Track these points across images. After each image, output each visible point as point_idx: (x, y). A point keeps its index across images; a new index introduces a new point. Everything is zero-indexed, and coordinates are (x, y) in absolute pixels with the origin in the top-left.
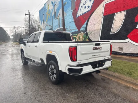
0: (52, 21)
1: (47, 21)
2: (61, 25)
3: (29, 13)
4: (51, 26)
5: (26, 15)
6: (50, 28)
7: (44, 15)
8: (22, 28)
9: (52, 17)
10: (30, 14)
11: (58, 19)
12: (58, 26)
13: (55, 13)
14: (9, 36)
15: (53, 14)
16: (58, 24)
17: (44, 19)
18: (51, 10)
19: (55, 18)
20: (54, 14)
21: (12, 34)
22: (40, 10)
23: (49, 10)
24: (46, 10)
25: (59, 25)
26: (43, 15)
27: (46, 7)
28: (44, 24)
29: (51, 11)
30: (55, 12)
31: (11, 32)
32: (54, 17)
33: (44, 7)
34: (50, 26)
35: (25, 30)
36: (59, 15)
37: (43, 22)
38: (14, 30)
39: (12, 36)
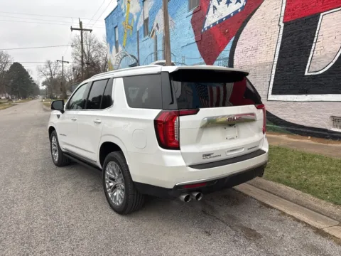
0: (138, 43)
1: (124, 44)
2: (160, 54)
3: (81, 24)
4: (135, 58)
5: (72, 29)
6: (134, 61)
7: (117, 29)
8: (64, 64)
9: (138, 32)
10: (83, 28)
11: (153, 38)
12: (153, 56)
13: (146, 21)
14: (35, 84)
15: (141, 24)
16: (153, 50)
17: (117, 39)
18: (134, 14)
19: (145, 36)
20: (144, 25)
21: (44, 79)
22: (108, 17)
23: (131, 16)
24: (123, 14)
25: (156, 54)
26: (115, 28)
27: (123, 7)
28: (117, 51)
29: (135, 17)
30: (146, 18)
31: (41, 74)
32: (141, 33)
33: (117, 7)
34: (132, 56)
35: (74, 69)
36: (155, 27)
37: (114, 47)
38: (48, 70)
39: (44, 84)
